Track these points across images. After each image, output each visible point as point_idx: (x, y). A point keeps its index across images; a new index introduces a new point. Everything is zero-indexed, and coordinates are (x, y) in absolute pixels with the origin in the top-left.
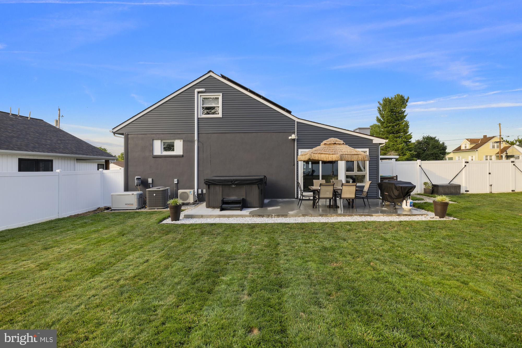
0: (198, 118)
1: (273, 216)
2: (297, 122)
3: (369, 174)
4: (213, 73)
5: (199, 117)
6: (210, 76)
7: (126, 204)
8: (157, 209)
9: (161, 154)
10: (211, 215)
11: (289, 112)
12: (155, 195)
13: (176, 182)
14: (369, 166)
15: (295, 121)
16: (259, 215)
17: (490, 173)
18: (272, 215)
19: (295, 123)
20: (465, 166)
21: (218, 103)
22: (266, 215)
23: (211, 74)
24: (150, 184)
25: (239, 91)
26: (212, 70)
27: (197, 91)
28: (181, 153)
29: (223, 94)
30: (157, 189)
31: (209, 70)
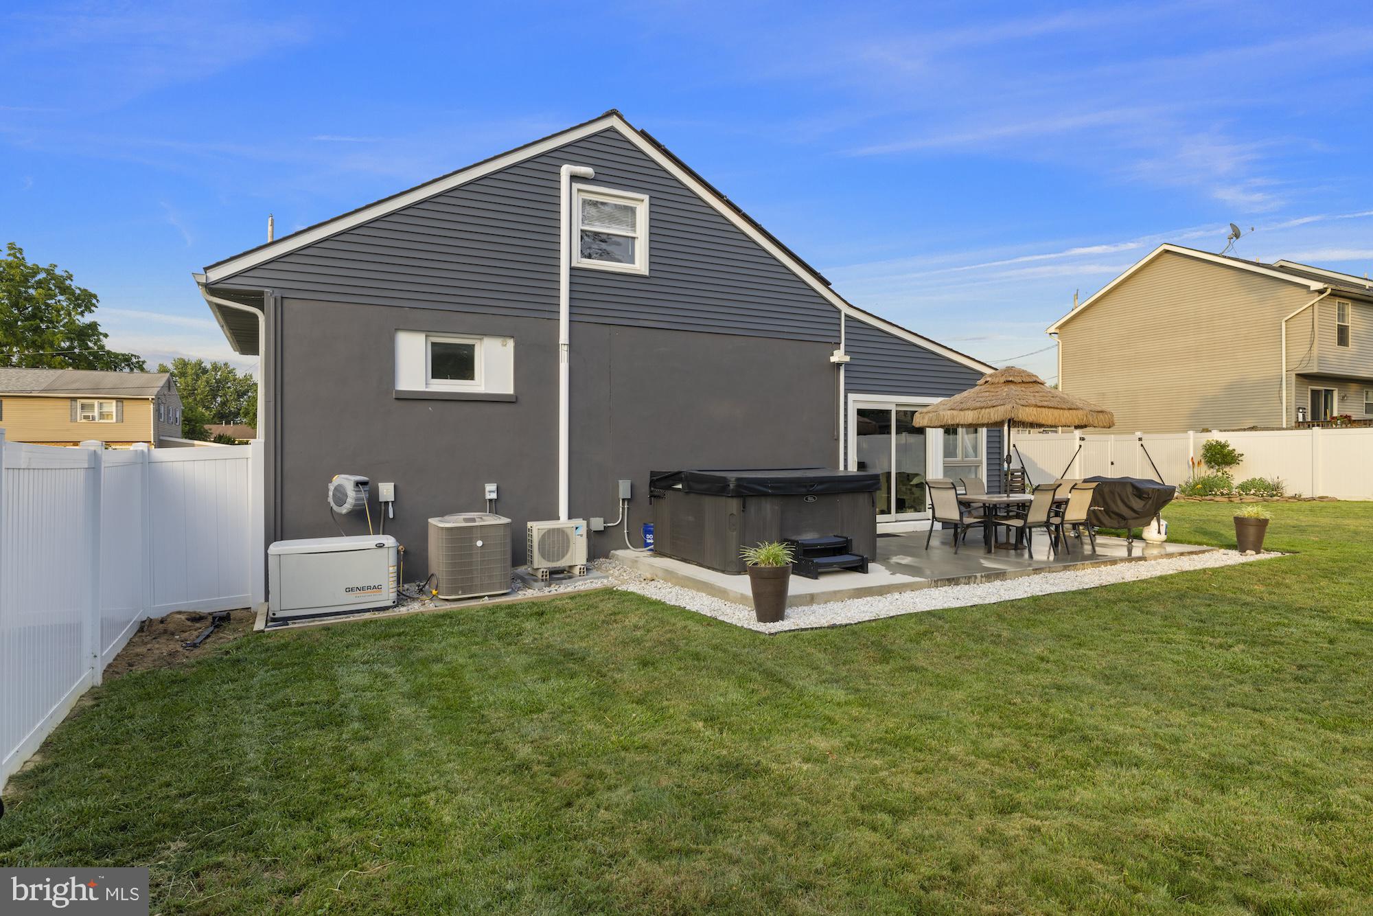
0: (572, 269)
1: (978, 580)
2: (846, 316)
3: (988, 464)
4: (620, 117)
5: (572, 265)
6: (611, 129)
7: (349, 590)
8: (489, 596)
9: (426, 388)
10: (835, 592)
11: (826, 283)
12: (479, 543)
13: (494, 496)
14: (987, 444)
15: (839, 311)
16: (948, 580)
17: (1112, 463)
18: (976, 577)
19: (840, 319)
20: (1080, 446)
21: (633, 226)
22: (962, 577)
23: (614, 122)
24: (387, 503)
25: (700, 198)
26: (621, 112)
27: (571, 173)
28: (508, 388)
29: (651, 197)
30: (466, 520)
31: (609, 109)
